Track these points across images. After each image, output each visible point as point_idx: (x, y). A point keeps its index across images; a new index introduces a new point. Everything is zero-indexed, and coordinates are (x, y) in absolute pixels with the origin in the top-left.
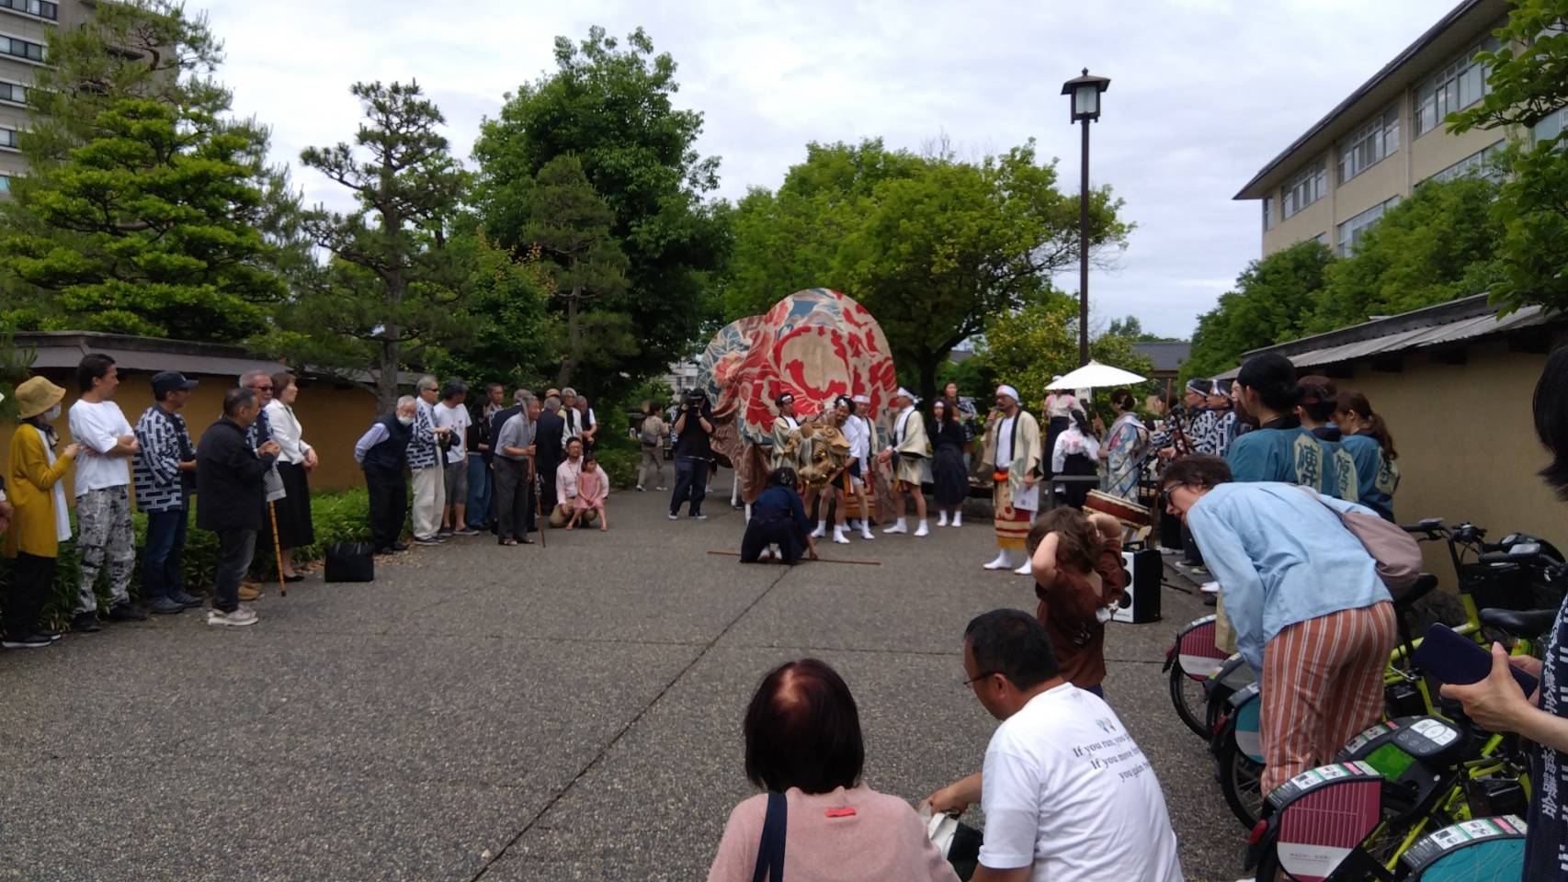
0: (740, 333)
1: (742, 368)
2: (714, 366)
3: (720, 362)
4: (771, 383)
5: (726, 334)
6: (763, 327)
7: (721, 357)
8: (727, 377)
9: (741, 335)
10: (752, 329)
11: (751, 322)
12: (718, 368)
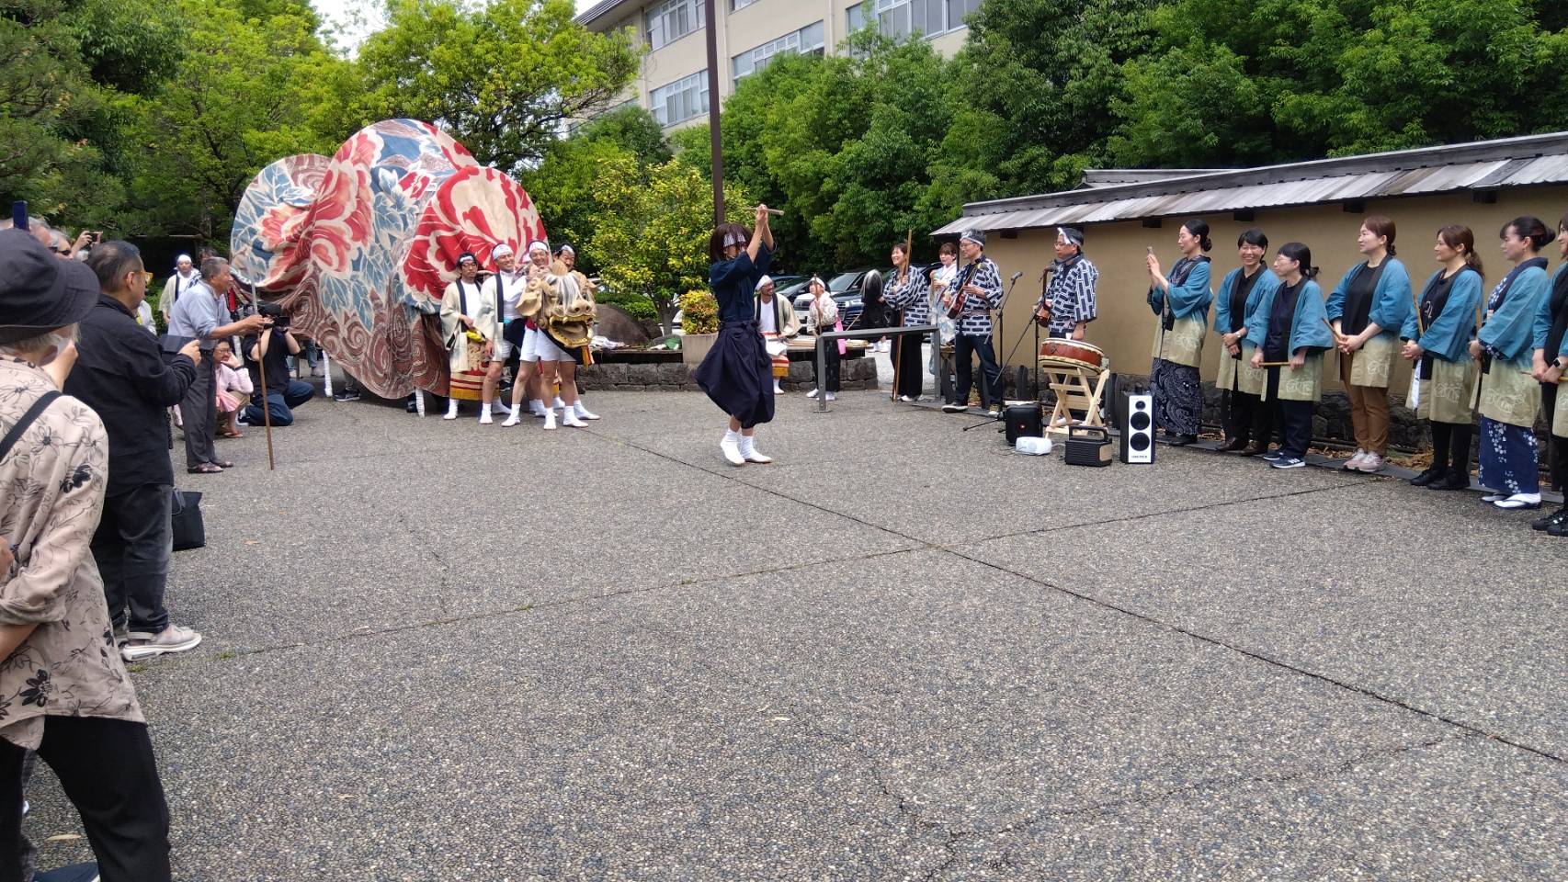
0: (289, 177)
1: (309, 221)
2: (259, 220)
3: (266, 215)
4: (439, 240)
5: (269, 176)
6: (333, 165)
7: (268, 208)
8: (284, 236)
9: (291, 181)
10: (303, 171)
11: (300, 162)
12: (265, 223)
